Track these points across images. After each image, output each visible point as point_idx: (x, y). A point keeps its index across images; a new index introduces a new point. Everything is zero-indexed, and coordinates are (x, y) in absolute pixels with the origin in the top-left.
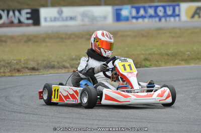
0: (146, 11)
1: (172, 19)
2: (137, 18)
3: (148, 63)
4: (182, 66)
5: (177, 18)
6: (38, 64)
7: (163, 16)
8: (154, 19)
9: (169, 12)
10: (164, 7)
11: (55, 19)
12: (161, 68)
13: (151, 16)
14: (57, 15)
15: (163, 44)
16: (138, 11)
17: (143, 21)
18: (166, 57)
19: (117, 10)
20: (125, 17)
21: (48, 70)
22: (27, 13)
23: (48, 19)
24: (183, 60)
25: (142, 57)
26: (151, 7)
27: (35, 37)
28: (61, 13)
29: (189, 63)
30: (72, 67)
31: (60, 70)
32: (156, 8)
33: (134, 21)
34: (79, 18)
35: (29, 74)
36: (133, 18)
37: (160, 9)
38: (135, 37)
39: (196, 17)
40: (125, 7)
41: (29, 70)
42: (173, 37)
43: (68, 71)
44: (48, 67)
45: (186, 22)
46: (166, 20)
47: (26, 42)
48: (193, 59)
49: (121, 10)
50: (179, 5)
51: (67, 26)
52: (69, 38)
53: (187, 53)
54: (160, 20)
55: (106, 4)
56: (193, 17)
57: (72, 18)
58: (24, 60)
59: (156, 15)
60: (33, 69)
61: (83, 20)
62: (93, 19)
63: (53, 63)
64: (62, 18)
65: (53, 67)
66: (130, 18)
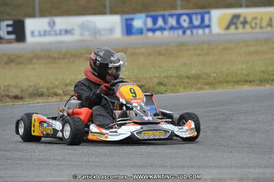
0: (165, 21)
1: (200, 31)
2: (153, 30)
3: (163, 88)
4: (206, 92)
5: (207, 30)
6: (22, 91)
7: (188, 28)
8: (176, 32)
9: (197, 22)
10: (190, 16)
11: (45, 33)
12: (179, 94)
13: (172, 28)
14: (47, 28)
15: (185, 64)
16: (155, 22)
17: (162, 34)
18: (186, 81)
19: (127, 20)
20: (137, 29)
21: (35, 99)
22: (8, 26)
23: (36, 33)
24: (206, 84)
25: (156, 81)
26: (171, 15)
27: (18, 57)
28: (52, 24)
29: (214, 88)
30: (65, 95)
31: (51, 98)
32: (179, 16)
33: (150, 34)
34: (77, 31)
35: (10, 104)
36: (149, 30)
37: (185, 17)
38: (150, 55)
39: (233, 27)
40: (138, 15)
41: (10, 98)
42: (199, 55)
43: (61, 99)
44: (35, 95)
45: (219, 35)
46: (192, 32)
47: (7, 63)
48: (220, 82)
49: (132, 19)
50: (209, 13)
51: (61, 42)
52: (63, 58)
53: (212, 75)
54: (184, 33)
55: (113, 12)
56: (228, 28)
57: (67, 32)
58: (4, 86)
59: (179, 26)
60: (16, 97)
61: (82, 34)
62: (96, 32)
63: (41, 90)
64: (55, 31)
65: (41, 95)
66: (145, 31)
